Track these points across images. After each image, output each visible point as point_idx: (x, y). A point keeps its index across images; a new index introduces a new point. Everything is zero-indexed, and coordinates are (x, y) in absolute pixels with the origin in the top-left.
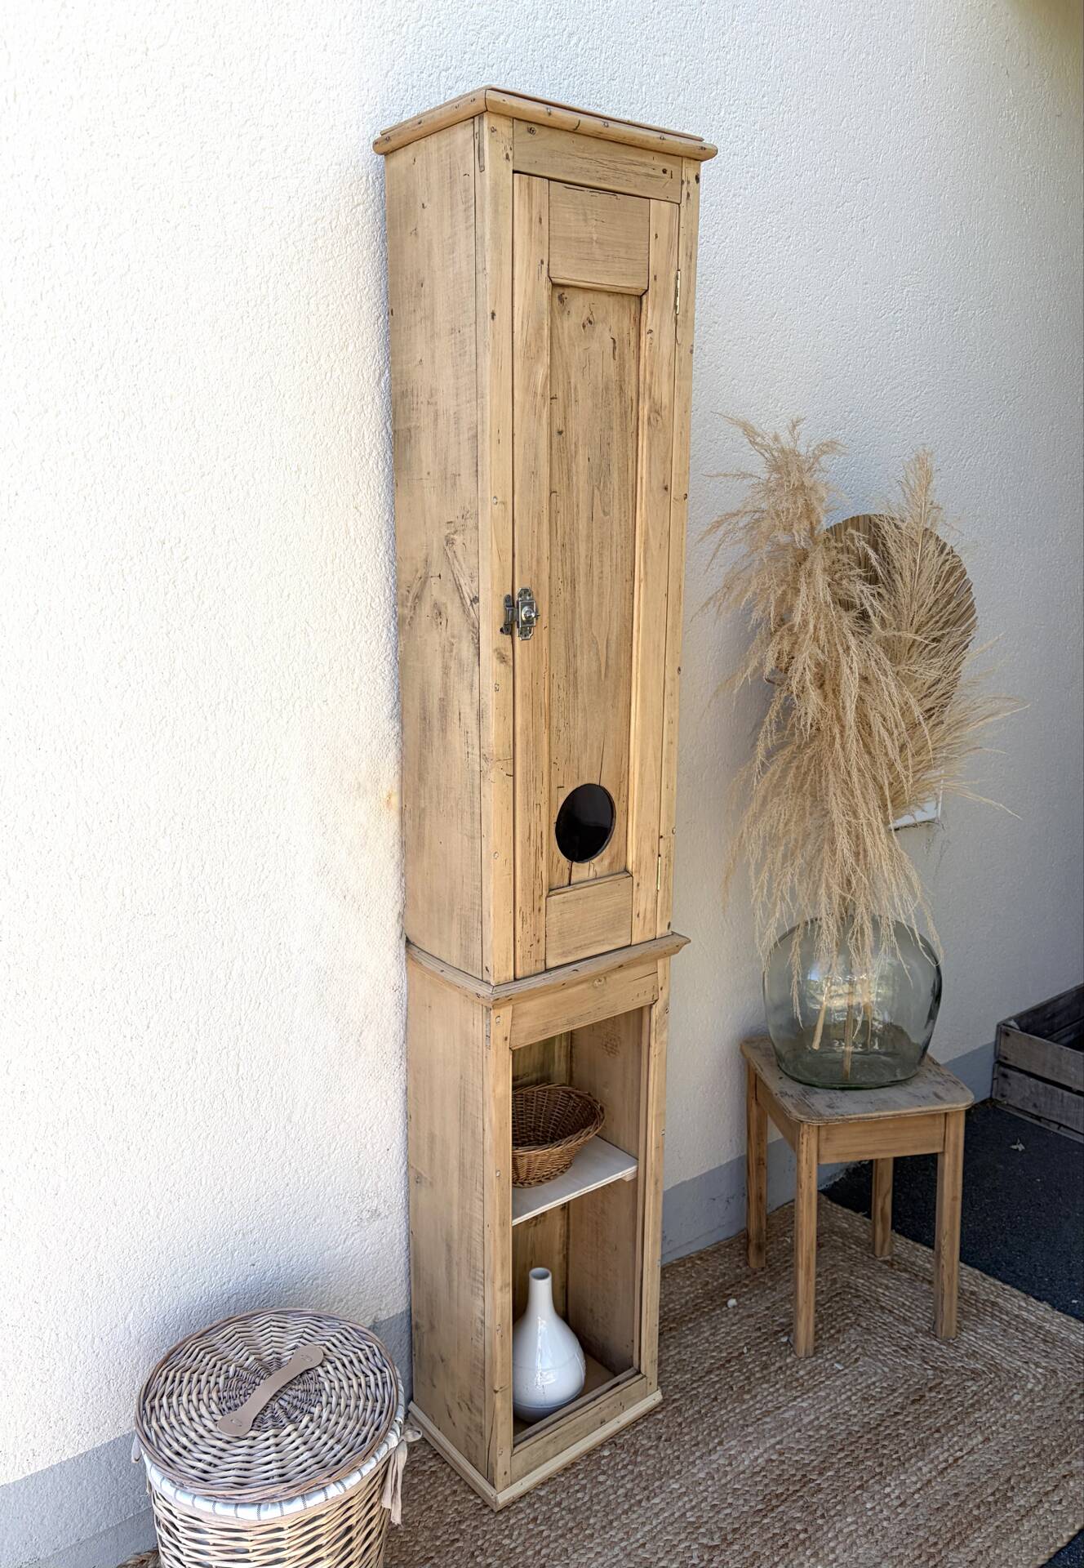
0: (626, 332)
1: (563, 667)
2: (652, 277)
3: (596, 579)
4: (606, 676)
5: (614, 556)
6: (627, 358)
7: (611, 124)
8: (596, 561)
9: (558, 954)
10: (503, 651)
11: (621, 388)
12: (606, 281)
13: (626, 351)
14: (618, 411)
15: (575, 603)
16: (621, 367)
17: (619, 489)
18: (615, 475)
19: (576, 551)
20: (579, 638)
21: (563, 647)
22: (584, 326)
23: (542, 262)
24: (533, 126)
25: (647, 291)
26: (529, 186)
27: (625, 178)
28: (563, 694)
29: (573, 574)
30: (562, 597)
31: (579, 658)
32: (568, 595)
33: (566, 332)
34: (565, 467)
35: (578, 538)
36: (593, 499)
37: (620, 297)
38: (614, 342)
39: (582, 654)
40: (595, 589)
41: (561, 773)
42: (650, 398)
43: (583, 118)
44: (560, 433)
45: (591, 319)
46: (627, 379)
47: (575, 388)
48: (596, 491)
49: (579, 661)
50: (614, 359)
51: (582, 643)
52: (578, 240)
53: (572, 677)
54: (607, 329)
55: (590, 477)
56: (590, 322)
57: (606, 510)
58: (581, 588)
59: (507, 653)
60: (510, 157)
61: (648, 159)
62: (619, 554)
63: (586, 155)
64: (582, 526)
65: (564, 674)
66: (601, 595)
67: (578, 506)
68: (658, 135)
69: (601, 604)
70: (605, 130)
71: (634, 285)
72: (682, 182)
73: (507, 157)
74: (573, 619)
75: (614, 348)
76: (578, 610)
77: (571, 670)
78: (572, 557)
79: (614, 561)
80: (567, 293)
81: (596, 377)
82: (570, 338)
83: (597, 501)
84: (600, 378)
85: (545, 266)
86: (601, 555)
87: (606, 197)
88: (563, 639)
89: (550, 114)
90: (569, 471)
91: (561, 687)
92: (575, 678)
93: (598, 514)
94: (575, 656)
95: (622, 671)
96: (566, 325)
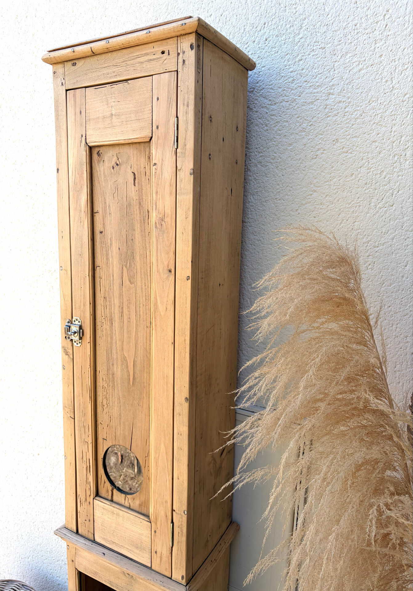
0: (142, 166)
1: (106, 369)
2: (154, 127)
3: (126, 321)
4: (133, 383)
5: (138, 309)
6: (143, 184)
7: (110, 40)
8: (125, 310)
9: (102, 538)
10: (66, 349)
11: (140, 204)
12: (120, 138)
13: (143, 180)
14: (138, 219)
15: (112, 333)
16: (140, 190)
17: (141, 269)
18: (138, 258)
19: (112, 302)
20: (115, 354)
21: (105, 357)
22: (113, 168)
23: (82, 136)
24: (74, 61)
25: (152, 137)
26: (74, 96)
27: (132, 69)
28: (106, 385)
29: (111, 316)
30: (104, 326)
31: (115, 366)
32: (108, 328)
33: (102, 173)
34: (105, 253)
35: (113, 295)
36: (122, 273)
37: (138, 145)
38: (134, 174)
39: (117, 365)
40: (125, 328)
41: (105, 430)
42: (156, 209)
43: (92, 45)
44: (101, 232)
45: (118, 163)
46: (144, 197)
47: (109, 206)
48: (124, 268)
49: (115, 369)
50: (134, 185)
51: (117, 358)
52: (104, 118)
53: (111, 376)
54: (129, 167)
55: (120, 259)
56: (117, 165)
57: (132, 281)
58: (116, 324)
59: (69, 351)
60: (64, 84)
61: (148, 49)
62: (141, 309)
63: (106, 65)
64: (116, 287)
65: (106, 373)
66: (129, 332)
67: (113, 276)
68: (145, 32)
69: (129, 338)
70: (108, 46)
71: (142, 135)
72: (178, 54)
73: (62, 85)
74: (111, 343)
75: (135, 179)
76: (114, 337)
77: (111, 372)
78: (110, 305)
79: (138, 313)
80: (102, 150)
81: (122, 198)
82: (105, 176)
83: (125, 274)
84: (125, 199)
85: (84, 138)
86: (128, 307)
87: (120, 85)
88: (105, 353)
89: (74, 52)
90: (107, 255)
91: (104, 380)
92: (113, 378)
93: (126, 282)
94: (113, 365)
95: (145, 384)
96: (102, 169)
